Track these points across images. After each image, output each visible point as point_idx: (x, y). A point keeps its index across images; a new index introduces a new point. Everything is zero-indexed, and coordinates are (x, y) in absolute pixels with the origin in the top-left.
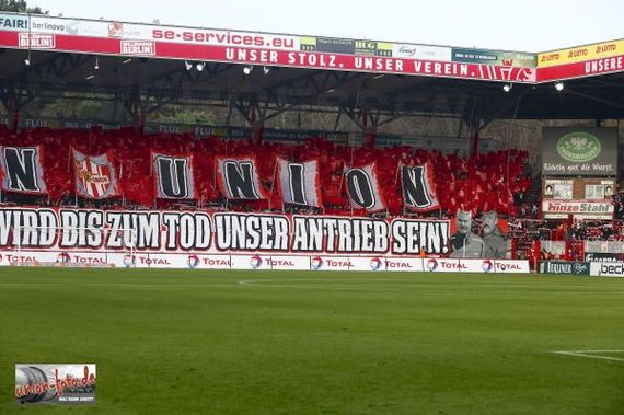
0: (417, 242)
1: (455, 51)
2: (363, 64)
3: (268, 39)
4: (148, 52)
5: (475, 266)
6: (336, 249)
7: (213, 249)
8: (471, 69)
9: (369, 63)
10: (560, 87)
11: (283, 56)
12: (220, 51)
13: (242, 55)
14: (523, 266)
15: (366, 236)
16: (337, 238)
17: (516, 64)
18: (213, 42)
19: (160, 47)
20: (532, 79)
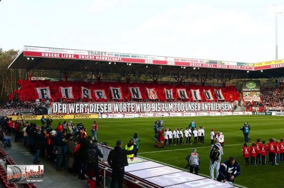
0: (227, 108)
1: (238, 63)
2: (219, 66)
3: (199, 61)
4: (173, 64)
5: (241, 113)
6: (211, 110)
7: (185, 111)
8: (241, 67)
9: (220, 66)
10: (262, 71)
11: (202, 65)
12: (189, 64)
13: (194, 65)
14: (250, 113)
15: (217, 107)
16: (211, 108)
17: (250, 66)
18: (187, 61)
19: (176, 63)
20: (253, 70)
